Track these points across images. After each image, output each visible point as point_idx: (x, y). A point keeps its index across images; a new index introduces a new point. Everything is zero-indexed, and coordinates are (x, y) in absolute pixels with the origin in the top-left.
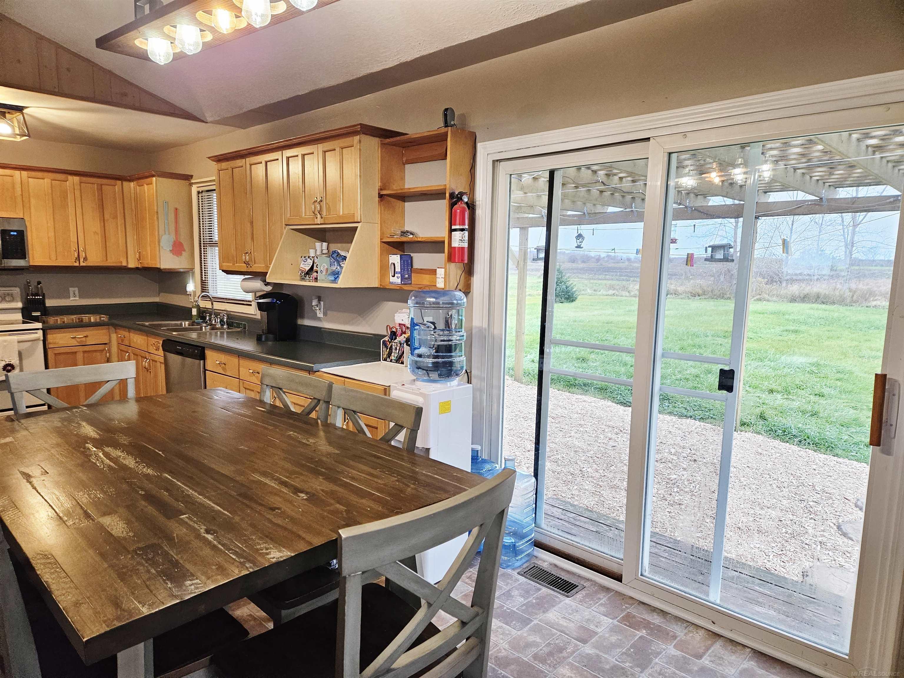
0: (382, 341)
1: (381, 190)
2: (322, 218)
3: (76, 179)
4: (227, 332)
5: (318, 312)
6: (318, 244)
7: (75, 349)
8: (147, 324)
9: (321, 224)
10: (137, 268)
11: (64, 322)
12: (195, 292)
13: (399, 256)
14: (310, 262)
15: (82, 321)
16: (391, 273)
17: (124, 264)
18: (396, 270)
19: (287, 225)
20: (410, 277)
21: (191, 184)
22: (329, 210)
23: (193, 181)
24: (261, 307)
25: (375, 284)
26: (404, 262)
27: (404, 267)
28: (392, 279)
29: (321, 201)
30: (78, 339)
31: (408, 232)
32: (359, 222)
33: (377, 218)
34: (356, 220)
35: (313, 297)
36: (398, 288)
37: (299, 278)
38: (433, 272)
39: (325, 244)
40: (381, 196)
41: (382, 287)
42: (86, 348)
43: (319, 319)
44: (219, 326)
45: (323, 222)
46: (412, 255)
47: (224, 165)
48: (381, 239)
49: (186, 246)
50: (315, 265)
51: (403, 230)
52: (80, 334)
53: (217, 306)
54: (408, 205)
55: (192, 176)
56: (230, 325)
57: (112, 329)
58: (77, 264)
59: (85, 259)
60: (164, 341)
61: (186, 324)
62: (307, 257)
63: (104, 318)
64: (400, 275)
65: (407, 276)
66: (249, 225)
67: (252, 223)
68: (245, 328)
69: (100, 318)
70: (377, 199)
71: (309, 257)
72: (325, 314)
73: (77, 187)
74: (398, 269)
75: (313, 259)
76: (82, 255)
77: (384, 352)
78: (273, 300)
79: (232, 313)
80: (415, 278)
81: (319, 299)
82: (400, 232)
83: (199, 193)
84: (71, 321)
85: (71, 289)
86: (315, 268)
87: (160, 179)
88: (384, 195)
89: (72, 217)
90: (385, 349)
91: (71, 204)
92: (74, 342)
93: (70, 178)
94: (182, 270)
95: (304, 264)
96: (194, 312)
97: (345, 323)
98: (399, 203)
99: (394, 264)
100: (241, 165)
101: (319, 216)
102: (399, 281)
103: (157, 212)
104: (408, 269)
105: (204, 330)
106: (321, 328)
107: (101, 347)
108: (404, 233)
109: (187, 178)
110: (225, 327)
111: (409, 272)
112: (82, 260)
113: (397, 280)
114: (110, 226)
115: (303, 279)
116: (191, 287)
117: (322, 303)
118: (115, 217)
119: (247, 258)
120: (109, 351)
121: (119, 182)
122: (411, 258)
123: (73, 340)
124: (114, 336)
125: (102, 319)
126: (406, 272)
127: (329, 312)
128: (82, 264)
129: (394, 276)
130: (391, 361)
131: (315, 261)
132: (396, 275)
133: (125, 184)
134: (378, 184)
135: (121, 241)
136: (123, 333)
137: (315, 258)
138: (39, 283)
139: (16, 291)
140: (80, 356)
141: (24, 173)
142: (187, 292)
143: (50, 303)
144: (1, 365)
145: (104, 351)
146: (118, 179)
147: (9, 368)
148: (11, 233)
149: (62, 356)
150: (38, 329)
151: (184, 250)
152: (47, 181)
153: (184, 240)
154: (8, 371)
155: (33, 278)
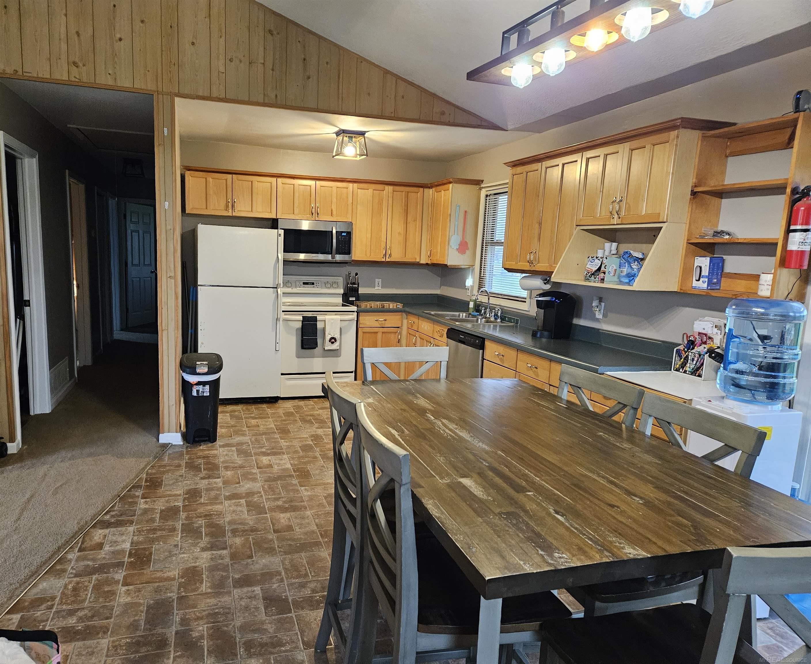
0: (675, 350)
1: (696, 186)
2: (619, 218)
3: (391, 188)
4: (500, 326)
5: (597, 313)
6: (607, 245)
7: (376, 330)
8: (433, 313)
9: (617, 224)
10: (427, 264)
11: (371, 307)
12: (472, 287)
13: (709, 258)
14: (598, 263)
15: (384, 307)
16: (695, 276)
17: (418, 260)
18: (703, 274)
19: (577, 226)
20: (719, 282)
21: (481, 189)
22: (628, 209)
23: (482, 186)
24: (539, 304)
25: (675, 288)
26: (714, 265)
27: (713, 270)
28: (695, 284)
29: (621, 201)
30: (380, 322)
31: (722, 232)
32: (665, 222)
33: (686, 217)
34: (661, 220)
35: (595, 298)
36: (704, 294)
37: (583, 278)
38: (756, 278)
39: (615, 245)
40: (694, 194)
41: (682, 291)
42: (385, 330)
43: (598, 320)
44: (492, 319)
45: (620, 223)
46: (725, 257)
47: (519, 169)
48: (688, 240)
49: (470, 245)
50: (603, 266)
51: (715, 229)
52: (381, 317)
53: (493, 301)
54: (725, 202)
55: (482, 181)
56: (503, 319)
57: (404, 315)
58: (384, 260)
59: (390, 255)
60: (448, 329)
61: (463, 315)
62: (595, 258)
63: (400, 306)
64: (707, 280)
65: (715, 280)
66: (537, 226)
67: (540, 224)
68: (517, 323)
69: (397, 305)
70: (689, 196)
71: (597, 258)
72: (605, 316)
73: (390, 195)
74: (705, 272)
75: (601, 260)
76: (389, 252)
77: (676, 361)
78: (552, 299)
79: (505, 308)
80: (725, 283)
81: (601, 300)
82: (712, 233)
83: (487, 196)
84: (376, 307)
85: (377, 280)
86: (603, 269)
87: (456, 185)
88: (698, 192)
89: (384, 221)
90: (678, 358)
91: (385, 209)
92: (377, 324)
93: (387, 187)
94: (463, 267)
95: (590, 264)
96: (471, 305)
97: (628, 326)
98: (715, 200)
99: (701, 268)
100: (536, 168)
101: (616, 216)
102: (705, 285)
103: (450, 215)
104: (717, 274)
105: (479, 322)
106: (599, 329)
107: (395, 330)
108: (717, 233)
109: (478, 183)
110: (499, 320)
111: (719, 277)
112: (387, 256)
113: (702, 285)
114: (411, 226)
115: (587, 279)
116: (469, 282)
117: (603, 304)
118: (415, 220)
119: (532, 257)
120: (400, 333)
121: (421, 189)
122: (723, 261)
123: (377, 322)
124: (405, 321)
126: (715, 276)
127: (609, 314)
128: (388, 260)
129: (699, 280)
130: (685, 372)
131: (604, 262)
132: (701, 279)
133: (426, 191)
134: (692, 180)
135: (418, 240)
136: (413, 319)
137: (604, 259)
138: (357, 274)
139: (340, 280)
140: (379, 335)
141: (355, 185)
142: (465, 286)
143: (362, 291)
144: (328, 337)
145: (397, 334)
146: (422, 187)
147: (333, 340)
148: (343, 234)
149: (368, 335)
150: (354, 312)
151: (468, 249)
152: (370, 191)
153: (469, 239)
154: (333, 343)
155: (353, 270)
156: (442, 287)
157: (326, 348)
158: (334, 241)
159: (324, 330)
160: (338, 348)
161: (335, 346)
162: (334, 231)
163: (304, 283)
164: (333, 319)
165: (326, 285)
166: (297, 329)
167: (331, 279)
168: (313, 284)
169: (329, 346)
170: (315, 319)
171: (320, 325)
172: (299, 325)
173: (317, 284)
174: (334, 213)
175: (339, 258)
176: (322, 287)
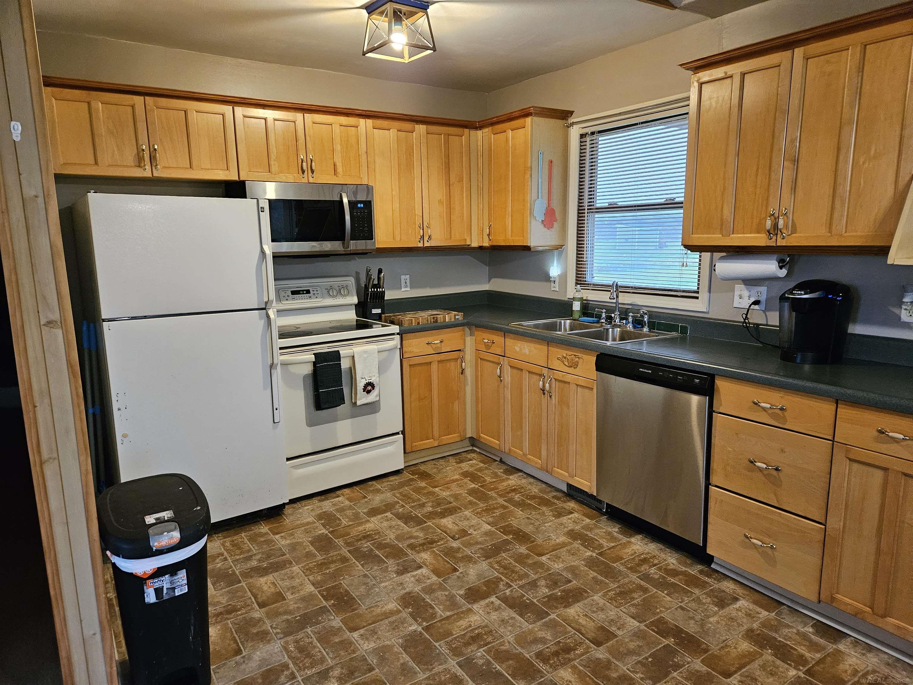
3: (423, 128)
7: (429, 359)
10: (481, 248)
11: (418, 323)
12: (564, 277)
15: (436, 321)
17: (468, 243)
21: (570, 125)
23: (571, 120)
30: (434, 346)
42: (442, 357)
44: (630, 328)
49: (558, 215)
52: (435, 338)
55: (572, 113)
56: (652, 327)
57: (467, 329)
58: (420, 245)
59: (430, 237)
60: (598, 356)
63: (459, 316)
68: (684, 332)
69: (455, 316)
73: (423, 140)
76: (427, 233)
78: (824, 294)
83: (582, 136)
84: (425, 322)
85: (403, 277)
87: (536, 119)
89: (417, 182)
91: (416, 164)
92: (430, 349)
93: (417, 127)
94: (540, 249)
96: (577, 306)
103: (531, 168)
107: (455, 355)
109: (565, 115)
110: (646, 329)
112: (426, 238)
114: (456, 190)
116: (555, 270)
118: (461, 180)
120: (464, 359)
121: (466, 131)
123: (429, 346)
124: (469, 339)
125: (457, 317)
128: (427, 244)
133: (473, 132)
135: (466, 212)
136: (487, 337)
138: (380, 271)
139: (351, 281)
140: (434, 367)
141: (370, 122)
142: (550, 277)
143: (389, 295)
144: (361, 384)
145: (459, 360)
146: (466, 127)
147: (369, 388)
148: (359, 205)
149: (418, 368)
150: (393, 334)
151: (556, 221)
152: (393, 132)
153: (556, 205)
154: (369, 392)
155: (374, 265)
156: (493, 280)
157: (359, 403)
158: (348, 217)
159: (352, 371)
160: (378, 399)
161: (372, 397)
162: (345, 200)
163: (293, 293)
164: (365, 352)
165: (329, 292)
166: (305, 377)
167: (336, 282)
168: (308, 292)
169: (362, 399)
170: (336, 356)
171: (345, 364)
172: (308, 369)
173: (315, 292)
174: (340, 169)
175: (355, 245)
176: (323, 297)
